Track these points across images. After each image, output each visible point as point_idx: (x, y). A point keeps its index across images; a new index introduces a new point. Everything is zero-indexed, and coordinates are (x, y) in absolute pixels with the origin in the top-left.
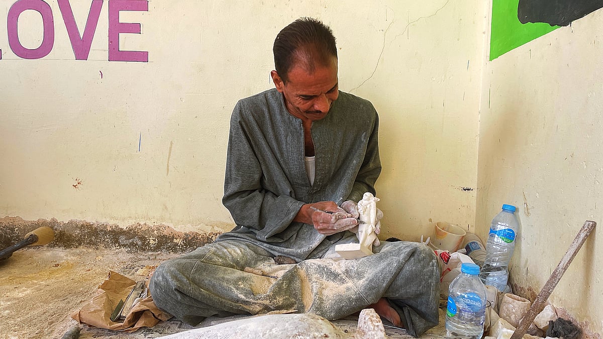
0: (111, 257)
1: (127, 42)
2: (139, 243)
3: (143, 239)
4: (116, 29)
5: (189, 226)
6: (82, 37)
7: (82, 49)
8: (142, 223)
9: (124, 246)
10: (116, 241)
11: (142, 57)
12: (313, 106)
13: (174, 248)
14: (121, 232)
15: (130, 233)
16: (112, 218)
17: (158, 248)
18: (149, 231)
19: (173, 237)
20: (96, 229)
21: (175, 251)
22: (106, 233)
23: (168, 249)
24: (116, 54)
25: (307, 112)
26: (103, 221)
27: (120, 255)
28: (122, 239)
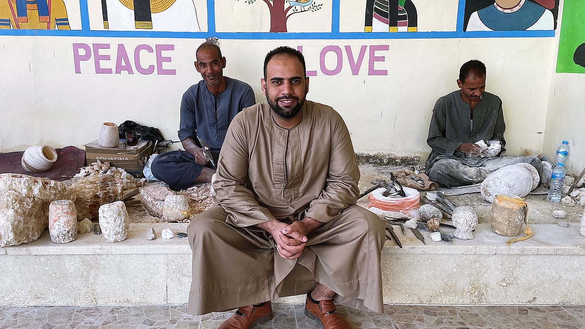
0: (366, 169)
1: (378, 66)
2: (379, 162)
3: (381, 160)
4: (373, 59)
5: (404, 153)
6: (356, 63)
7: (355, 70)
8: (381, 152)
9: (372, 163)
10: (368, 161)
11: (384, 73)
12: (474, 93)
13: (396, 164)
14: (371, 157)
15: (375, 157)
16: (366, 150)
17: (387, 164)
18: (384, 156)
19: (396, 159)
20: (358, 155)
21: (396, 165)
22: (363, 157)
23: (393, 164)
24: (372, 72)
25: (471, 96)
26: (362, 152)
27: (370, 168)
28: (371, 160)
